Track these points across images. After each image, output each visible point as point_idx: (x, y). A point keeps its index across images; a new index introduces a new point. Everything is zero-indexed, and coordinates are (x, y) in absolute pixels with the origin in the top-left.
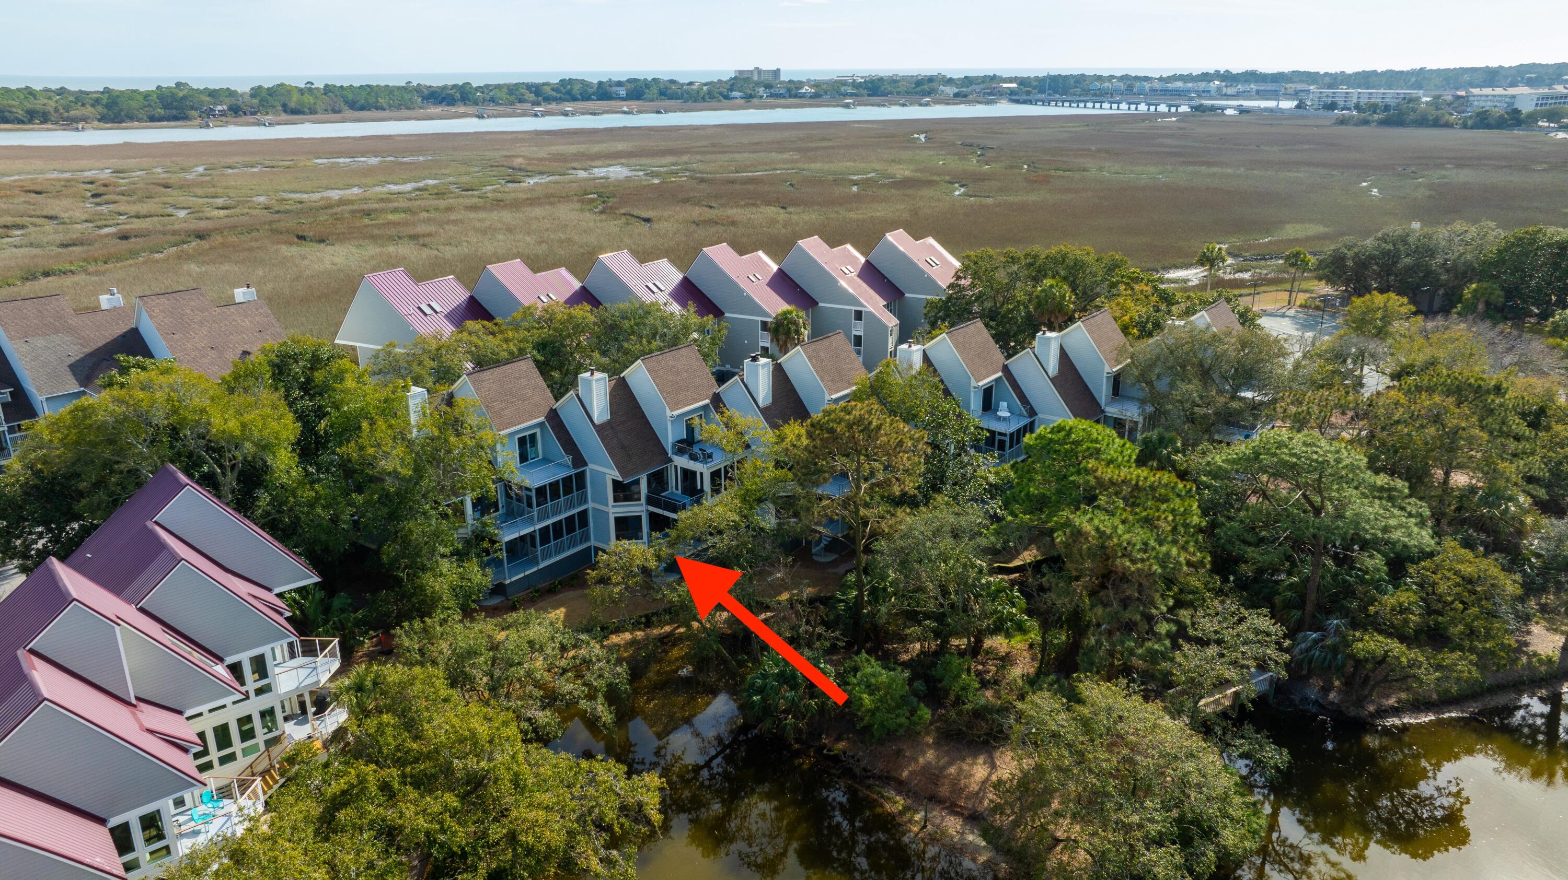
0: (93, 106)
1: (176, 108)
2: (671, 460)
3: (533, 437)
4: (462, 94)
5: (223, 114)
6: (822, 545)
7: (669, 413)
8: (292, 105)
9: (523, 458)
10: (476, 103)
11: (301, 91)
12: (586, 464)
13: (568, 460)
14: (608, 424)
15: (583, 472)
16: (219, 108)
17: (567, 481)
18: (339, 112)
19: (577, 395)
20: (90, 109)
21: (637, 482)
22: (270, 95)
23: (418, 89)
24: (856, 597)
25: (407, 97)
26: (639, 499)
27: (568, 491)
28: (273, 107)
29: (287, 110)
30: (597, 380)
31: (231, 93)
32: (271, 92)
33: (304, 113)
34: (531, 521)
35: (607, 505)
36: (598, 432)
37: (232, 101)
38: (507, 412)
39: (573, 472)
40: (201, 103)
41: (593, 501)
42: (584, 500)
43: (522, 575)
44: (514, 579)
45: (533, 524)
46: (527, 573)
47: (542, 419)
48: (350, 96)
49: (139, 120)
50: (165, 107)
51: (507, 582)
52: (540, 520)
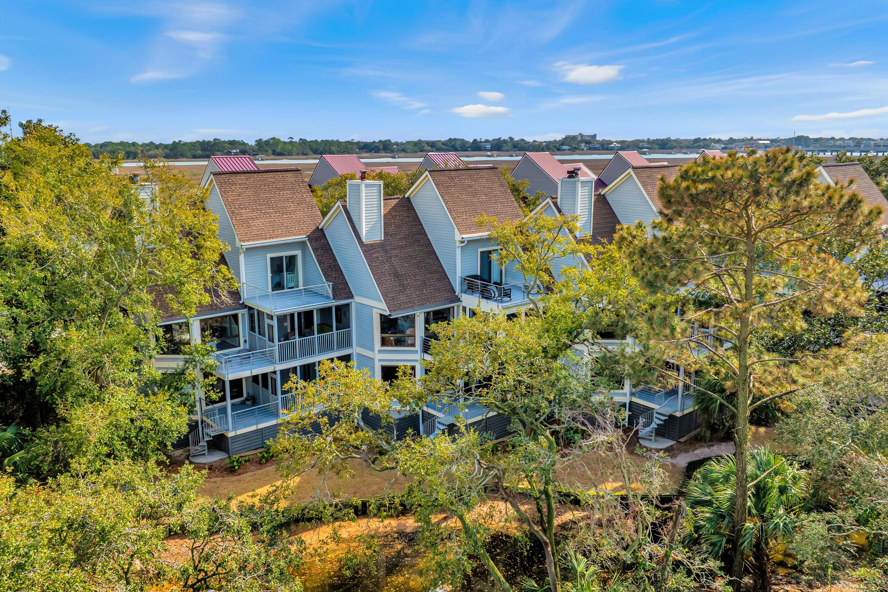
0: (163, 150)
1: (209, 151)
2: (458, 300)
3: (292, 260)
4: (384, 146)
5: (236, 154)
6: (654, 425)
7: (458, 237)
8: (278, 150)
9: (278, 286)
10: (393, 151)
11: (285, 143)
12: (352, 297)
13: (328, 288)
14: (381, 245)
15: (348, 305)
16: (234, 151)
17: (325, 312)
18: (306, 154)
19: (345, 207)
20: (160, 150)
21: (411, 320)
22: (267, 145)
23: (358, 143)
24: (732, 499)
25: (349, 146)
26: (413, 345)
27: (325, 327)
28: (267, 151)
29: (275, 153)
30: (367, 186)
31: (244, 144)
32: (267, 142)
33: (284, 155)
34: (269, 359)
35: (373, 350)
36: (365, 252)
37: (243, 147)
38: (256, 222)
39: (333, 303)
40: (224, 148)
41: (358, 345)
42: (348, 344)
43: (254, 428)
44: (240, 432)
45: (274, 363)
46: (261, 426)
47: (302, 237)
48: (314, 146)
49: (187, 157)
50: (202, 150)
51: (230, 434)
52: (282, 359)
